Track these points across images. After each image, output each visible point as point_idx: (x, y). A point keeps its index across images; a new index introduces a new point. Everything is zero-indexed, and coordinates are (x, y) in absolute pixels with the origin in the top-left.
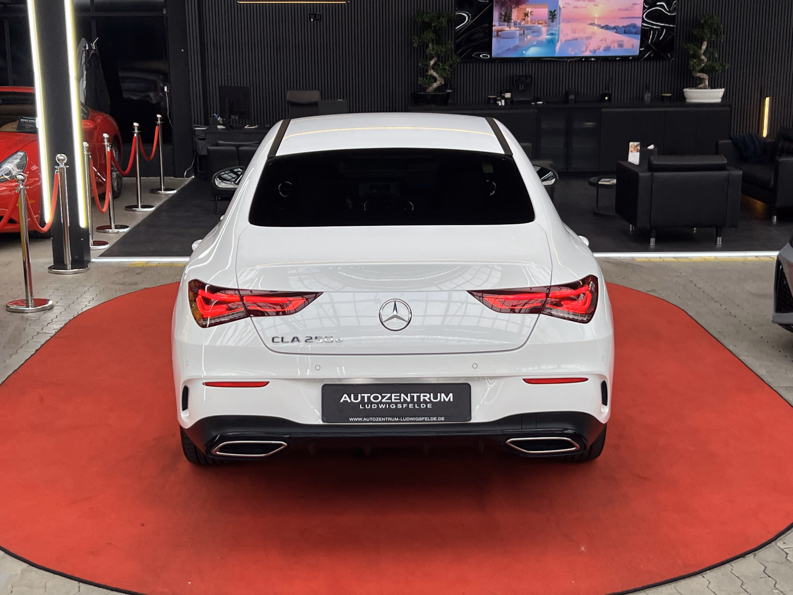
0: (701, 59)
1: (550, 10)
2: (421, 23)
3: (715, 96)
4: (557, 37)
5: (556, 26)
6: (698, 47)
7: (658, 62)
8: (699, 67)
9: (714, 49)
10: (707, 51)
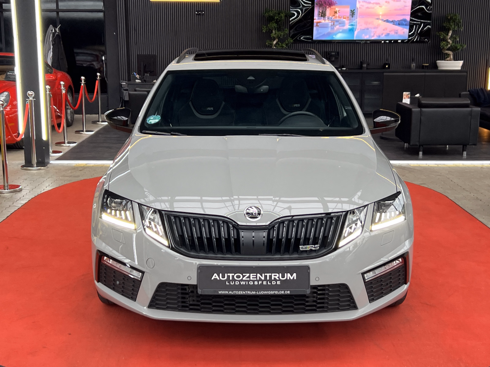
0: (448, 42)
1: (351, 10)
2: (268, 17)
3: (457, 65)
4: (355, 27)
5: (355, 20)
6: (446, 34)
7: (420, 44)
8: (447, 47)
9: (456, 35)
10: (452, 37)
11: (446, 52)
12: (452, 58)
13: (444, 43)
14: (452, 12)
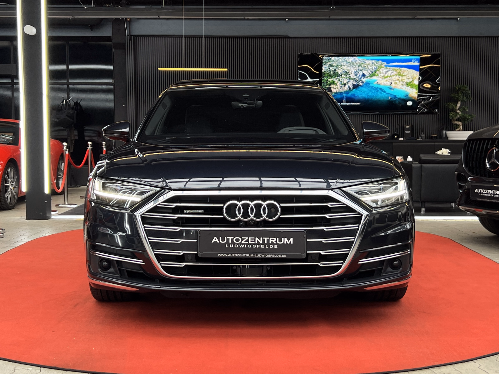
0: (457, 112)
6: (454, 105)
7: (429, 115)
8: (456, 118)
9: (465, 106)
10: (461, 108)
11: (456, 122)
12: (462, 128)
13: (453, 113)
14: (461, 84)
